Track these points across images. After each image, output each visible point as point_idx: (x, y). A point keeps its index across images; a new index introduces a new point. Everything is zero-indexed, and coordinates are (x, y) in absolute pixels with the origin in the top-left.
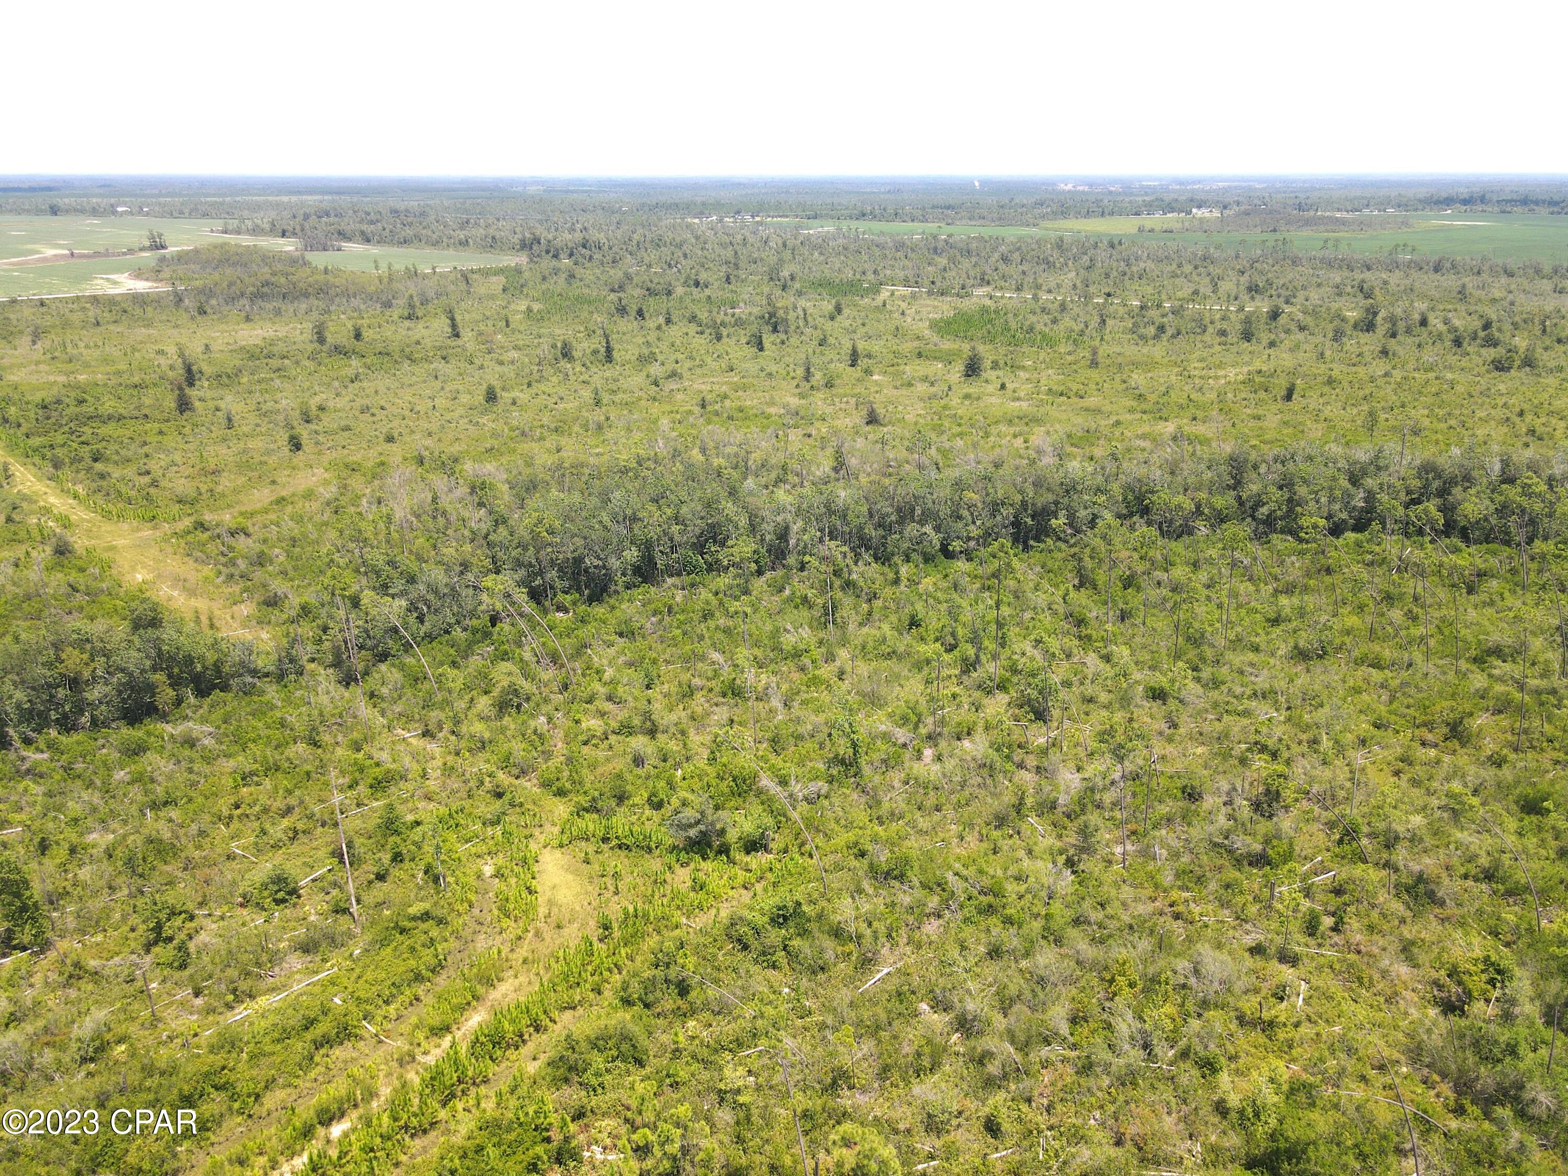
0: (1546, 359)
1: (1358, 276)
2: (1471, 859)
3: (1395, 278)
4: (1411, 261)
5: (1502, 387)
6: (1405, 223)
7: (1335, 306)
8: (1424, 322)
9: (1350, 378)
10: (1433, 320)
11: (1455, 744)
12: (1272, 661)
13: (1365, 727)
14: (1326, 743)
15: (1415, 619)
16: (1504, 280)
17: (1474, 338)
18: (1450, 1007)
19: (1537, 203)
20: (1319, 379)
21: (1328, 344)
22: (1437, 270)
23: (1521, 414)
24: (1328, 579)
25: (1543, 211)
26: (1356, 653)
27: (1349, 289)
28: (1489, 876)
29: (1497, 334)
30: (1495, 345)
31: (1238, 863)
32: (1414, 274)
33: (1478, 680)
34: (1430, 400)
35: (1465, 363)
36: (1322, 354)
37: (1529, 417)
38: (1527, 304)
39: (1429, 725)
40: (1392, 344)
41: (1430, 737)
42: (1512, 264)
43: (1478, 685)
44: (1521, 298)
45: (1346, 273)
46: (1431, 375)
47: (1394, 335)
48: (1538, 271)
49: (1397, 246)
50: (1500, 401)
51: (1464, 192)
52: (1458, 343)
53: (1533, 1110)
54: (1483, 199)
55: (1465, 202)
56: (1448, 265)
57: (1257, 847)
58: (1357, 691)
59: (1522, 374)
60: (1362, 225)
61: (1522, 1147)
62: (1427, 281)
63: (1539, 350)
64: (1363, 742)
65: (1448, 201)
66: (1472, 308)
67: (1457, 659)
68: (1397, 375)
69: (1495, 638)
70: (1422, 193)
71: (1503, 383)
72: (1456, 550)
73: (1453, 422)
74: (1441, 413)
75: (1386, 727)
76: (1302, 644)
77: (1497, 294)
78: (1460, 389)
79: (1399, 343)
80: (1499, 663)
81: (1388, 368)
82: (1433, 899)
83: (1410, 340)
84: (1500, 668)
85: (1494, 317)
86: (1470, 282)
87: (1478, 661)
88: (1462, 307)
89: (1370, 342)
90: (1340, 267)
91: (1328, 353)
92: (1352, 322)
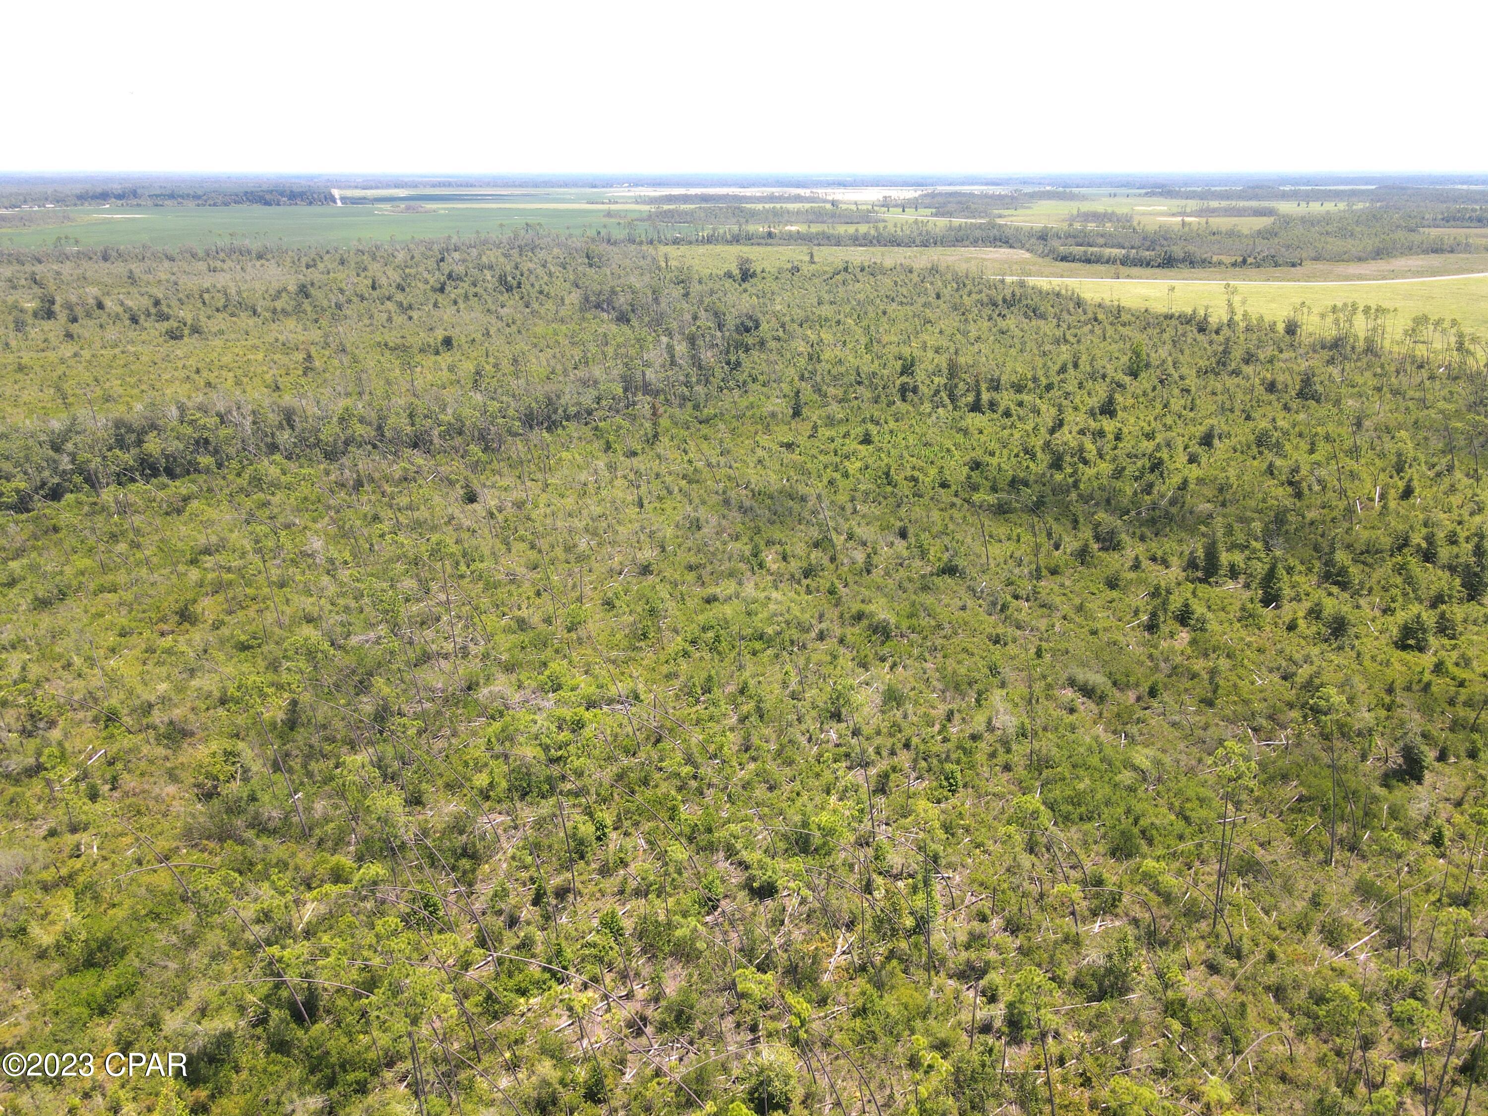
0: (213, 325)
1: (28, 268)
2: (209, 696)
3: (67, 269)
4: (79, 252)
5: (179, 352)
6: (67, 218)
7: (10, 299)
8: (100, 306)
9: (42, 362)
10: (108, 303)
11: (187, 625)
12: (15, 617)
13: (112, 639)
14: (77, 661)
15: (138, 546)
16: (167, 264)
17: (149, 315)
18: (208, 796)
19: (182, 197)
20: (10, 368)
21: (12, 335)
22: (105, 258)
23: (198, 371)
24: (55, 537)
25: (191, 204)
26: (92, 586)
27: (23, 282)
28: (223, 702)
29: (166, 310)
30: (168, 319)
31: (17, 781)
32: (85, 264)
33: (194, 574)
34: (120, 371)
35: (144, 334)
36: (7, 344)
37: (205, 374)
38: (190, 283)
39: (163, 620)
40: (75, 328)
41: (165, 627)
42: (172, 251)
43: (194, 578)
44: (183, 280)
45: (17, 267)
46: (117, 351)
47: (74, 320)
48: (194, 256)
49: (59, 239)
50: (180, 364)
51: (117, 188)
52: (134, 320)
53: (271, 825)
54: (135, 194)
55: (120, 197)
56: (114, 254)
57: (31, 761)
58: (101, 615)
59: (193, 341)
60: (24, 220)
61: (266, 848)
62: (95, 269)
63: (203, 319)
64: (113, 651)
65: (104, 196)
66: (143, 290)
67: (175, 564)
68: (86, 354)
69: (202, 540)
70: (78, 189)
71: (180, 349)
72: (165, 486)
73: (144, 387)
74: (133, 380)
75: (131, 634)
76: (40, 595)
77: (163, 276)
78: (144, 359)
79: (82, 326)
80: (208, 558)
81: (77, 349)
82: (186, 734)
83: (91, 323)
84: (209, 561)
85: (160, 296)
86: (137, 268)
87: (194, 562)
88: (134, 290)
89: (53, 328)
90: (10, 262)
91: (13, 344)
92: (30, 312)
